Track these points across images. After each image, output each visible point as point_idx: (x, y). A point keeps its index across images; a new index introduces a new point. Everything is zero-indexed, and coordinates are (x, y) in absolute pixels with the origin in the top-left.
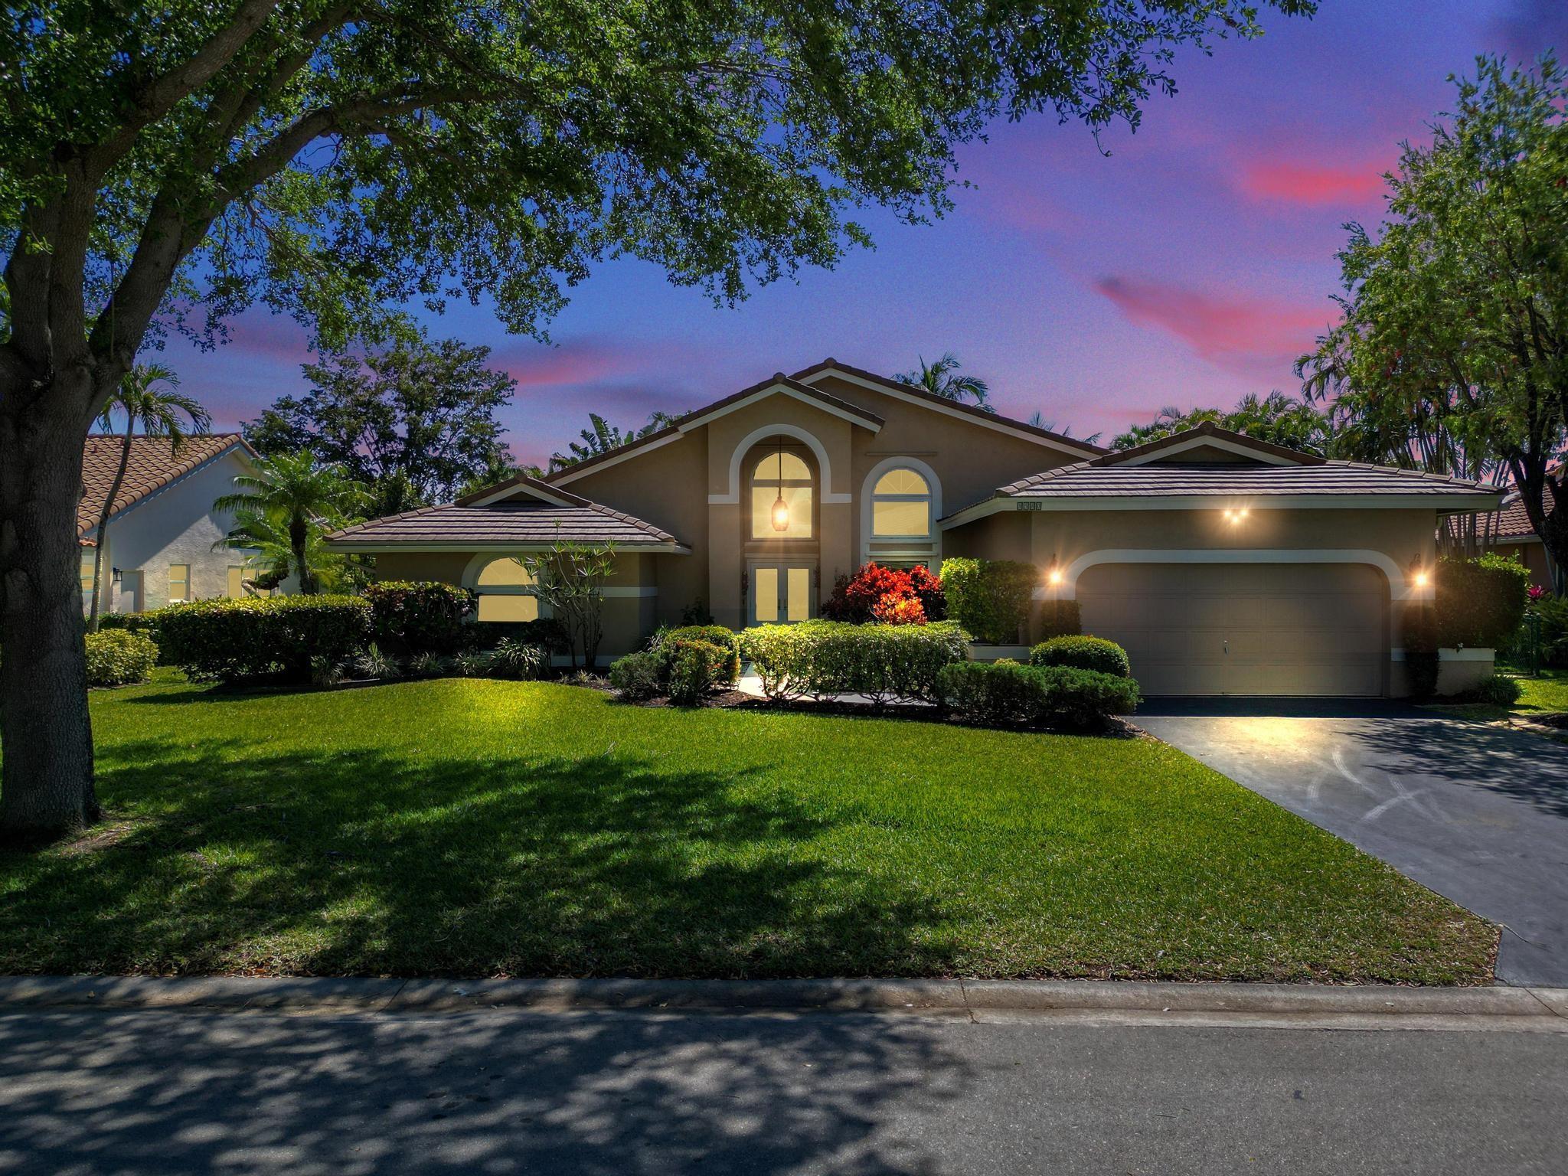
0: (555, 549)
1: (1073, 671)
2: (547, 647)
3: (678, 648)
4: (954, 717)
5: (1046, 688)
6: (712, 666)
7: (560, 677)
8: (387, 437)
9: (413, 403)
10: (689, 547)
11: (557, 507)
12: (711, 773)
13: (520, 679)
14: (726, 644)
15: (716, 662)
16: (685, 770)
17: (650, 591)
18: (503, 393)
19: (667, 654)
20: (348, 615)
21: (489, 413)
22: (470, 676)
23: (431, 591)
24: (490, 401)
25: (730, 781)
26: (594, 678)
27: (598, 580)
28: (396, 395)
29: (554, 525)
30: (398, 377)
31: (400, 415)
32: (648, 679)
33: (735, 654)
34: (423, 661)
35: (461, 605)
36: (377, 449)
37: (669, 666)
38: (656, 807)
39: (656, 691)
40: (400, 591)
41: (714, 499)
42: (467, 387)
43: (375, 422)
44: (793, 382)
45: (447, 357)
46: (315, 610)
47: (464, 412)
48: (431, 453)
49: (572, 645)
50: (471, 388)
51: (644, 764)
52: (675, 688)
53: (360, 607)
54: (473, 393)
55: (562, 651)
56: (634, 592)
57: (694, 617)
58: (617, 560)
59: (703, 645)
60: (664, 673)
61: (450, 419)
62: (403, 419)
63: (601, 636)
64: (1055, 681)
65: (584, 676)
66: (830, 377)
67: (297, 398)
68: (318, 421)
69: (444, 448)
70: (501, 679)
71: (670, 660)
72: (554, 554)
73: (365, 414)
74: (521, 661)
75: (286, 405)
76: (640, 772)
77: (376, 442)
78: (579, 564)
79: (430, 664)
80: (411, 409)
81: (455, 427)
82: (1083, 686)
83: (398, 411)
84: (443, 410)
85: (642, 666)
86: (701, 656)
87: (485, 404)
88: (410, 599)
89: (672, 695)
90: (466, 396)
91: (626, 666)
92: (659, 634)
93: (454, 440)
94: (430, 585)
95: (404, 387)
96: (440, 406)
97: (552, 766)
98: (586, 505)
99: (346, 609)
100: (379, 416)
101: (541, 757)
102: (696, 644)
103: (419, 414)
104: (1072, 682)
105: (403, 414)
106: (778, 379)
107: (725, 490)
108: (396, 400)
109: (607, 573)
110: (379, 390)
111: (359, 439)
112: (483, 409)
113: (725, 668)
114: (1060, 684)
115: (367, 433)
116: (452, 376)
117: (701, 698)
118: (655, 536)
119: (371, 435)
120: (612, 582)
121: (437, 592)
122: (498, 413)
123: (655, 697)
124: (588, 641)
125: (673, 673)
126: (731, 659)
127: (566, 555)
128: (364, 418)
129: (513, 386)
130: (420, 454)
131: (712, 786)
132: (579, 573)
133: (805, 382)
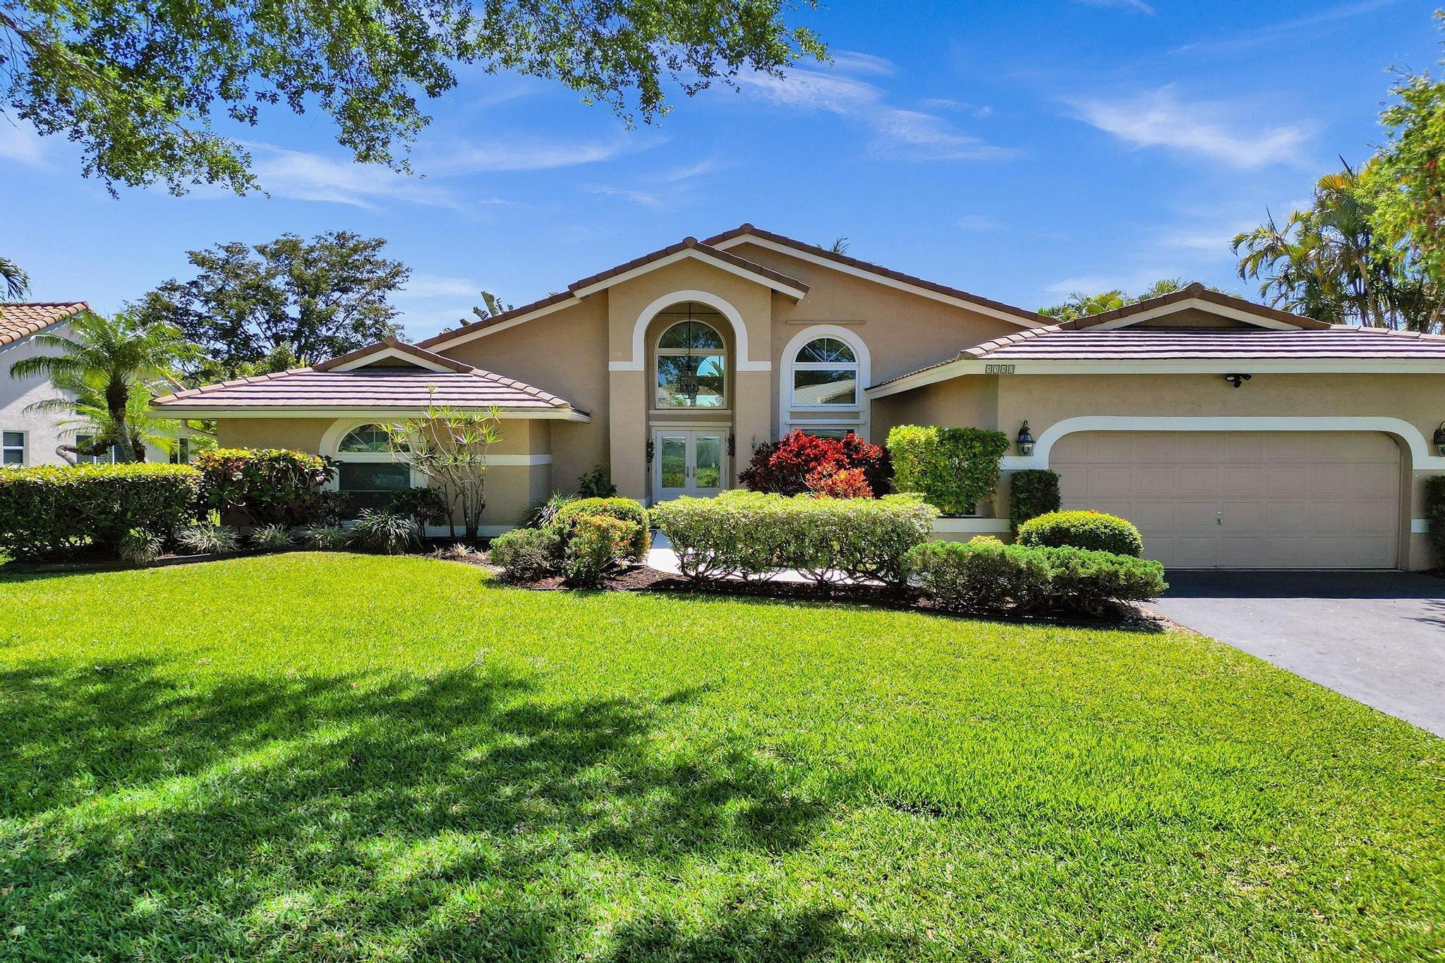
0: (429, 415)
1: (1084, 553)
2: (421, 519)
3: (574, 524)
4: (923, 602)
5: (1050, 574)
6: (617, 544)
7: (434, 551)
8: (277, 318)
9: (308, 288)
10: (587, 414)
11: (433, 372)
12: (621, 702)
13: (385, 553)
14: (633, 518)
15: (622, 539)
16: (585, 695)
17: (543, 459)
18: (398, 279)
19: (561, 530)
20: (167, 485)
21: (383, 297)
22: (325, 549)
23: (277, 459)
24: (384, 286)
25: (650, 716)
26: (473, 552)
27: (481, 446)
28: (287, 279)
29: (427, 390)
30: (290, 263)
31: (292, 298)
32: (539, 558)
33: (644, 529)
34: (266, 534)
35: (314, 473)
36: (269, 328)
37: (564, 542)
38: (538, 770)
39: (547, 571)
40: (239, 459)
41: (614, 366)
42: (362, 273)
43: (265, 303)
44: (706, 247)
45: (342, 246)
46: (124, 479)
47: (358, 296)
48: (324, 332)
49: (450, 515)
50: (366, 276)
51: (523, 686)
52: (571, 566)
53: (186, 476)
54: (368, 280)
55: (437, 521)
56: (525, 460)
57: (593, 485)
58: (500, 427)
59: (606, 521)
60: (557, 550)
61: (344, 303)
62: (295, 302)
63: (483, 506)
64: (1061, 565)
65: (461, 550)
66: (747, 244)
67: (182, 281)
68: (206, 302)
69: (337, 329)
70: (361, 553)
71: (565, 537)
72: (427, 420)
73: (254, 296)
74: (386, 535)
75: (171, 288)
76: (516, 702)
77: (268, 322)
78: (456, 431)
79: (275, 537)
80: (305, 292)
81: (349, 309)
82: (1100, 571)
83: (290, 294)
84: (337, 295)
85: (529, 543)
86: (604, 534)
87: (379, 289)
88: (250, 469)
89: (567, 576)
90: (361, 282)
91: (510, 544)
92: (552, 503)
93: (347, 321)
94: (275, 453)
95: (296, 272)
96: (333, 291)
97: (390, 690)
98: (468, 370)
99: (165, 478)
100: (270, 300)
101: (378, 672)
102: (597, 520)
103: (314, 297)
104: (1083, 565)
105: (295, 297)
106: (688, 243)
107: (628, 357)
108: (287, 284)
109: (490, 440)
110: (271, 275)
111: (250, 319)
112: (378, 293)
113: (633, 544)
114: (1067, 568)
115: (258, 314)
116: (346, 264)
117: (603, 578)
118: (548, 402)
119: (262, 315)
120: (495, 450)
121: (284, 460)
122: (391, 297)
123: (546, 578)
124: (469, 511)
125: (568, 551)
126: (639, 534)
127: (441, 421)
128: (254, 300)
129: (407, 274)
130: (313, 332)
131: (624, 727)
132: (457, 440)
133: (720, 247)
